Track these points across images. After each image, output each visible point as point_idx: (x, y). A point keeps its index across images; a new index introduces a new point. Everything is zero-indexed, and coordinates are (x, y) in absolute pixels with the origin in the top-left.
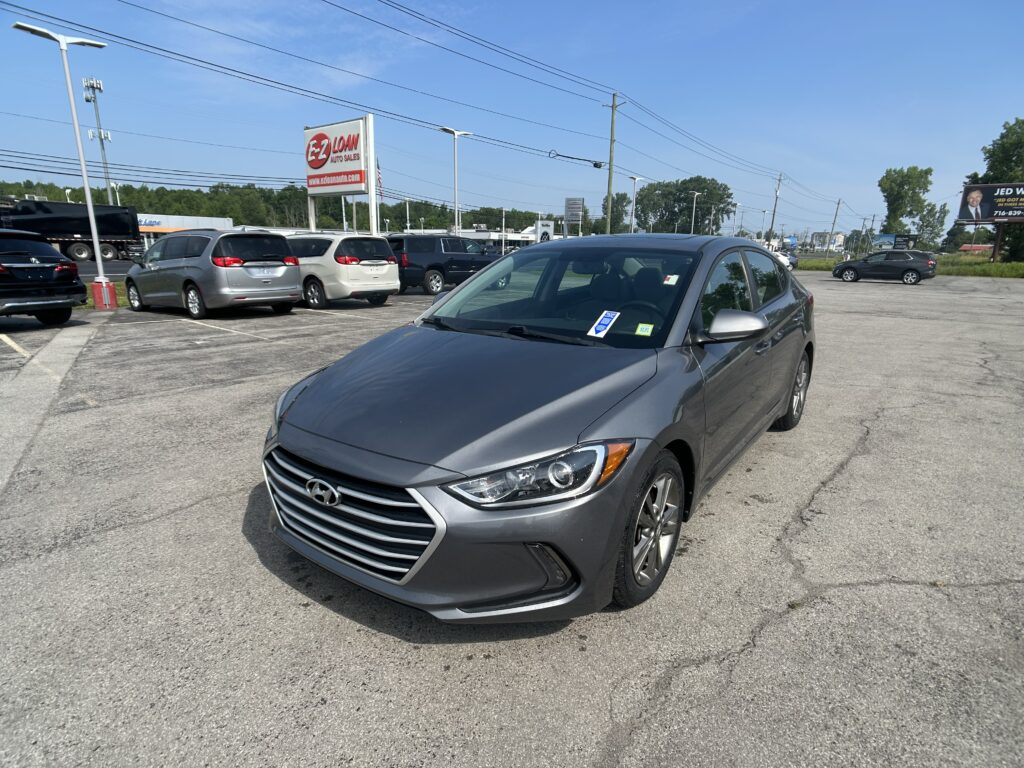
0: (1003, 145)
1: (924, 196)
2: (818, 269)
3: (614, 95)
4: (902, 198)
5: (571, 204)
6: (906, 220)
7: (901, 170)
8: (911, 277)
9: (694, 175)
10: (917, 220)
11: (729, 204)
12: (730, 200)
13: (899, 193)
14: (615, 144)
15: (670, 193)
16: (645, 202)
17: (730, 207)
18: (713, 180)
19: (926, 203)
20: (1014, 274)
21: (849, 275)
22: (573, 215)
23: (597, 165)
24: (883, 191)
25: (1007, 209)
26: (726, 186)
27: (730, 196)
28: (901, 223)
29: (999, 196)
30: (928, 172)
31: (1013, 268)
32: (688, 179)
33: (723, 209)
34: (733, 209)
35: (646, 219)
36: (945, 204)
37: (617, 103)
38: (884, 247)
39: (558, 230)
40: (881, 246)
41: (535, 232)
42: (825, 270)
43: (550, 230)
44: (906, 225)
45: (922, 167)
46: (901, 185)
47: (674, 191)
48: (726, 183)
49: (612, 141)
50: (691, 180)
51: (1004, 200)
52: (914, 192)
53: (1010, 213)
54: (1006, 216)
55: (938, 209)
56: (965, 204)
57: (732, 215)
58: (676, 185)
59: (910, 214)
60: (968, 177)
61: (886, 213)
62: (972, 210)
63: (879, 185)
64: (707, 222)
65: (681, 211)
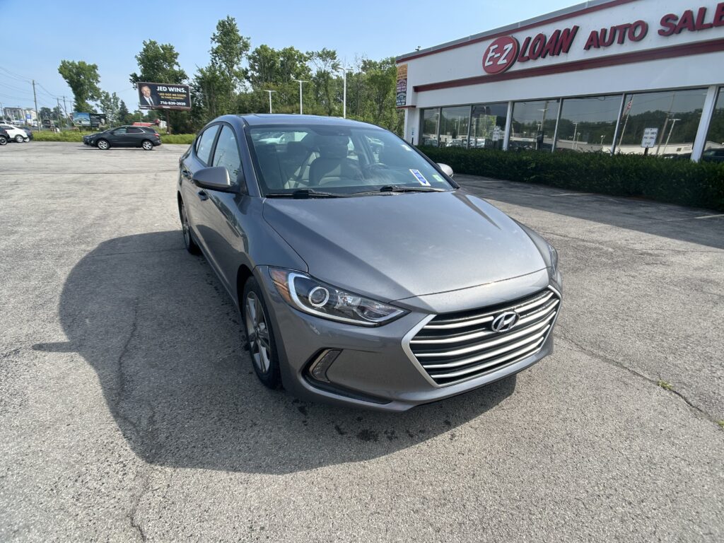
0: (147, 57)
1: (98, 85)
2: (47, 140)
4: (82, 85)
6: (90, 102)
7: (73, 63)
8: (147, 145)
10: (99, 102)
13: (79, 81)
19: (101, 91)
20: (184, 142)
21: (103, 144)
24: (65, 77)
25: (167, 100)
28: (88, 105)
29: (160, 92)
30: (94, 67)
31: (182, 138)
36: (115, 93)
38: (83, 123)
40: (80, 122)
42: (54, 141)
44: (92, 107)
45: (89, 63)
46: (78, 74)
51: (163, 94)
52: (90, 82)
53: (169, 103)
54: (168, 105)
55: (111, 96)
56: (141, 95)
59: (92, 98)
60: (131, 76)
61: (73, 95)
62: (147, 99)
63: (60, 72)
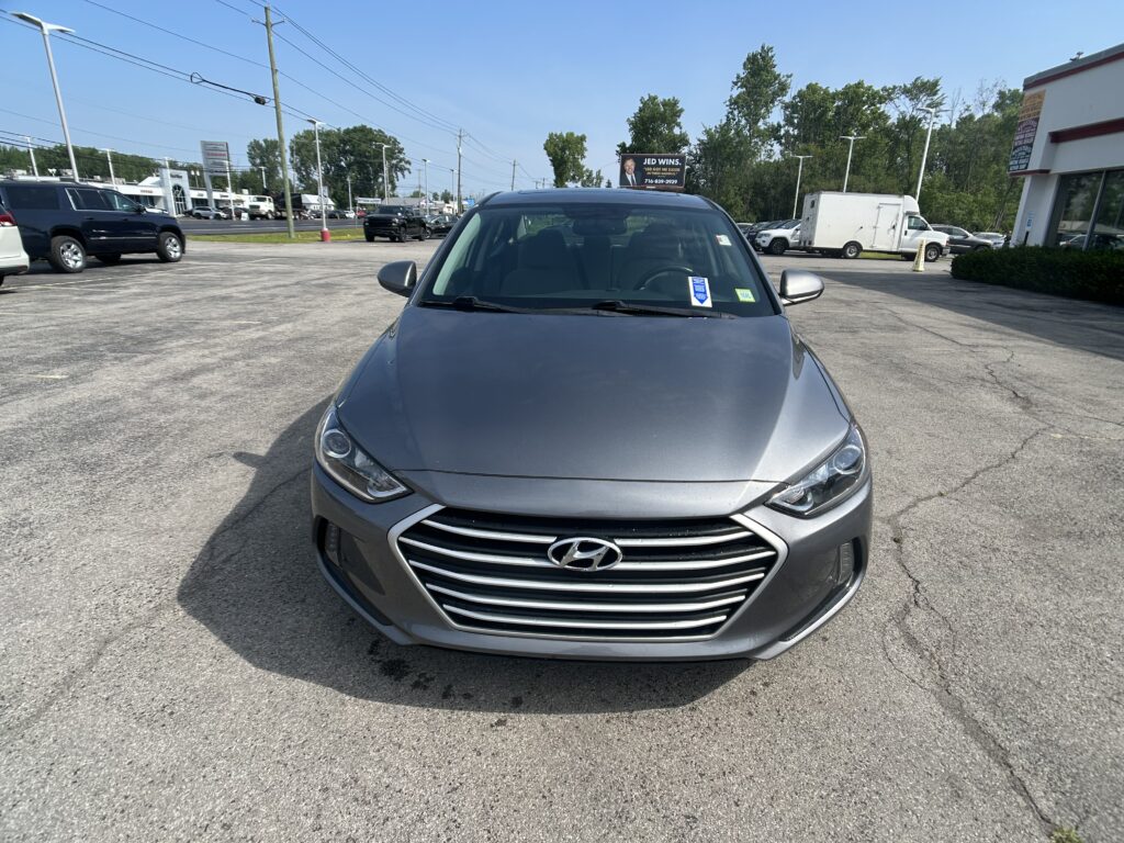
0: (642, 118)
1: (582, 162)
3: (266, 8)
4: (565, 162)
5: (210, 149)
7: (561, 135)
9: (358, 125)
11: (401, 160)
12: (401, 156)
13: (563, 158)
14: (278, 76)
15: (333, 144)
16: (304, 152)
17: (403, 163)
18: (380, 131)
19: (585, 169)
22: (215, 163)
23: (259, 100)
24: (549, 154)
25: (654, 177)
26: (395, 140)
27: (401, 151)
29: (647, 166)
30: (583, 138)
32: (351, 127)
33: (396, 166)
34: (407, 166)
35: (308, 174)
36: (599, 171)
37: (272, 21)
39: (196, 183)
41: (161, 184)
43: (184, 183)
45: (578, 133)
46: (563, 150)
47: (338, 142)
48: (395, 136)
49: (274, 71)
50: (355, 130)
51: (651, 169)
52: (574, 158)
53: (656, 181)
54: (654, 184)
55: (594, 175)
56: (623, 171)
57: (406, 172)
58: (338, 135)
59: (573, 179)
60: (618, 146)
61: (554, 177)
62: (629, 177)
63: (545, 149)
64: (380, 180)
65: (349, 165)
